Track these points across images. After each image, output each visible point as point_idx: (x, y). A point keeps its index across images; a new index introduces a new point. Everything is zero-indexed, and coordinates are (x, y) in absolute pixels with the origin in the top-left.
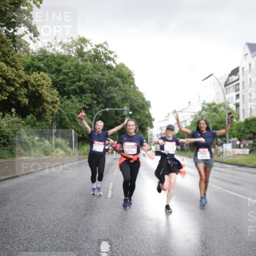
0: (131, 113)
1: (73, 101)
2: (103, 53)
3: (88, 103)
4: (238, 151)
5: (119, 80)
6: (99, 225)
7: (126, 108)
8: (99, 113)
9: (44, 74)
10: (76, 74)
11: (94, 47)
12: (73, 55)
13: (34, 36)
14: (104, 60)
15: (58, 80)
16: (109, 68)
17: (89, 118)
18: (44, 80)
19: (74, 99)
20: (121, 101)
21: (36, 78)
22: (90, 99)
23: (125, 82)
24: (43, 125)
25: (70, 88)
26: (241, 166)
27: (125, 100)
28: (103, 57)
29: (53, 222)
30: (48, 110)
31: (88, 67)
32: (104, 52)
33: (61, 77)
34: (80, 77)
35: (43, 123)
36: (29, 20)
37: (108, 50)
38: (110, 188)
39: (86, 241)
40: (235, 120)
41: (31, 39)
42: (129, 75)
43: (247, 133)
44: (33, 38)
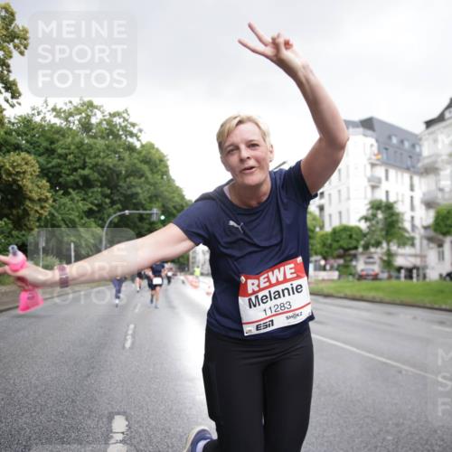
0: (163, 218)
1: (72, 200)
2: (121, 126)
3: (96, 202)
4: (323, 275)
5: (145, 168)
6: (111, 390)
7: (155, 211)
8: (114, 217)
9: (27, 155)
10: (79, 157)
11: (107, 117)
12: (74, 128)
13: (12, 97)
14: (123, 136)
15: (50, 165)
16: (131, 148)
17: (99, 225)
18: (27, 165)
19: (75, 196)
20: (148, 200)
21: (14, 161)
22: (99, 197)
23: (155, 170)
24: (23, 235)
25: (68, 179)
26: (327, 296)
27: (154, 199)
28: (121, 133)
29: (36, 387)
30: (32, 213)
31: (98, 146)
32: (123, 124)
33: (55, 161)
34: (85, 162)
35: (23, 232)
36: (5, 72)
37: (130, 121)
38: (130, 332)
39: (89, 417)
40: (318, 229)
41: (7, 101)
42: (161, 161)
43: (336, 249)
44: (10, 100)
